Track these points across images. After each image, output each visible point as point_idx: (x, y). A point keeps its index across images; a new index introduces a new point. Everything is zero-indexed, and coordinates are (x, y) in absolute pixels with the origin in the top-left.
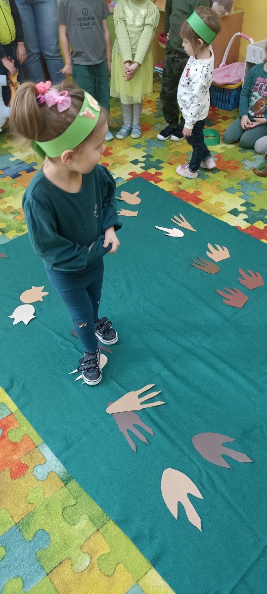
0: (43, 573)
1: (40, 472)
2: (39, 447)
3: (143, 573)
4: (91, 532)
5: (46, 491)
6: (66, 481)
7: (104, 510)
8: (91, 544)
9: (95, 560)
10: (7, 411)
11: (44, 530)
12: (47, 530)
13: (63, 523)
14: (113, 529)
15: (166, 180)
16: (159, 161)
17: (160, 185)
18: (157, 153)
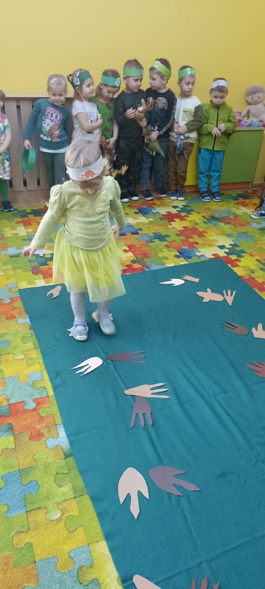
0: (24, 510)
1: (51, 442)
2: (58, 426)
3: (96, 540)
4: (70, 497)
5: (50, 457)
6: (67, 456)
7: (86, 486)
8: (66, 504)
9: (64, 517)
10: (45, 393)
11: (37, 482)
12: (39, 483)
13: (52, 483)
14: (87, 501)
15: (242, 267)
16: (243, 251)
17: (235, 269)
18: (244, 245)
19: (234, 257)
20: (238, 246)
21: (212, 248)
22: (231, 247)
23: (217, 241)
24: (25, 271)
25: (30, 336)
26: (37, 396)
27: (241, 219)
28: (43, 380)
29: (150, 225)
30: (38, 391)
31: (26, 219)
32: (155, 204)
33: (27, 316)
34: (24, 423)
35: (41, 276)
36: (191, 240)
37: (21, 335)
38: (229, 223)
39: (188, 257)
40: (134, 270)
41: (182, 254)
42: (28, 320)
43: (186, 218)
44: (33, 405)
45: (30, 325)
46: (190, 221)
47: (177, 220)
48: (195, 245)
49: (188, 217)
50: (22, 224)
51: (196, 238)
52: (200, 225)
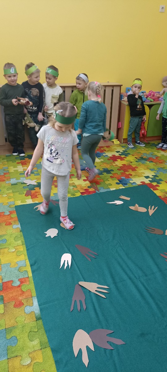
0: (6, 357)
1: (28, 309)
2: (33, 298)
4: (38, 349)
5: (26, 319)
6: (38, 319)
7: (49, 341)
8: (35, 354)
9: (33, 362)
10: (27, 275)
11: (16, 337)
12: (18, 338)
13: (26, 338)
14: (49, 352)
15: (160, 190)
16: (161, 180)
17: (155, 192)
18: (161, 176)
19: (155, 184)
20: (158, 177)
21: (141, 178)
22: (153, 177)
23: (144, 173)
24: (20, 194)
25: (20, 236)
26: (21, 277)
27: (160, 159)
28: (26, 266)
29: (101, 164)
30: (22, 274)
31: (23, 161)
32: (105, 150)
33: (19, 223)
34: (11, 295)
35: (30, 197)
36: (127, 173)
37: (14, 236)
38: (152, 162)
39: (124, 184)
40: (90, 192)
41: (121, 182)
42: (19, 226)
43: (124, 159)
44: (18, 283)
45: (21, 229)
46: (127, 161)
47: (119, 160)
48: (130, 176)
49: (126, 158)
50: (21, 164)
51: (130, 172)
52: (133, 163)
